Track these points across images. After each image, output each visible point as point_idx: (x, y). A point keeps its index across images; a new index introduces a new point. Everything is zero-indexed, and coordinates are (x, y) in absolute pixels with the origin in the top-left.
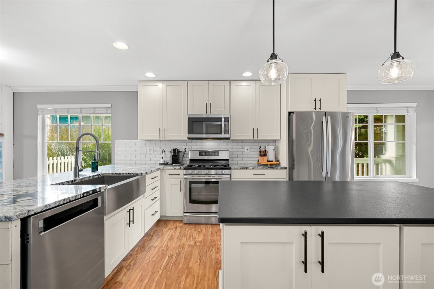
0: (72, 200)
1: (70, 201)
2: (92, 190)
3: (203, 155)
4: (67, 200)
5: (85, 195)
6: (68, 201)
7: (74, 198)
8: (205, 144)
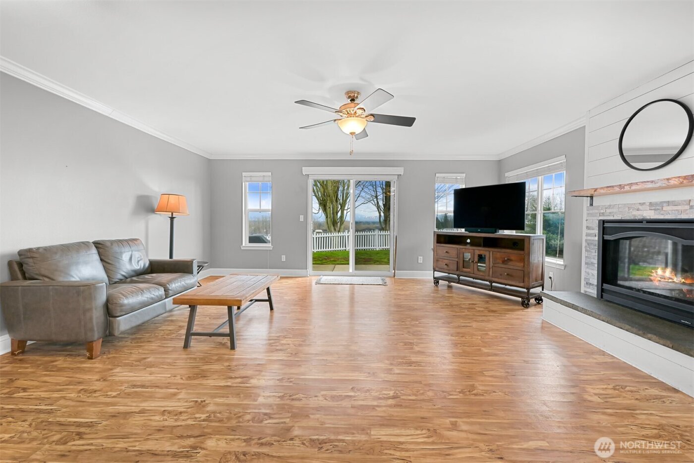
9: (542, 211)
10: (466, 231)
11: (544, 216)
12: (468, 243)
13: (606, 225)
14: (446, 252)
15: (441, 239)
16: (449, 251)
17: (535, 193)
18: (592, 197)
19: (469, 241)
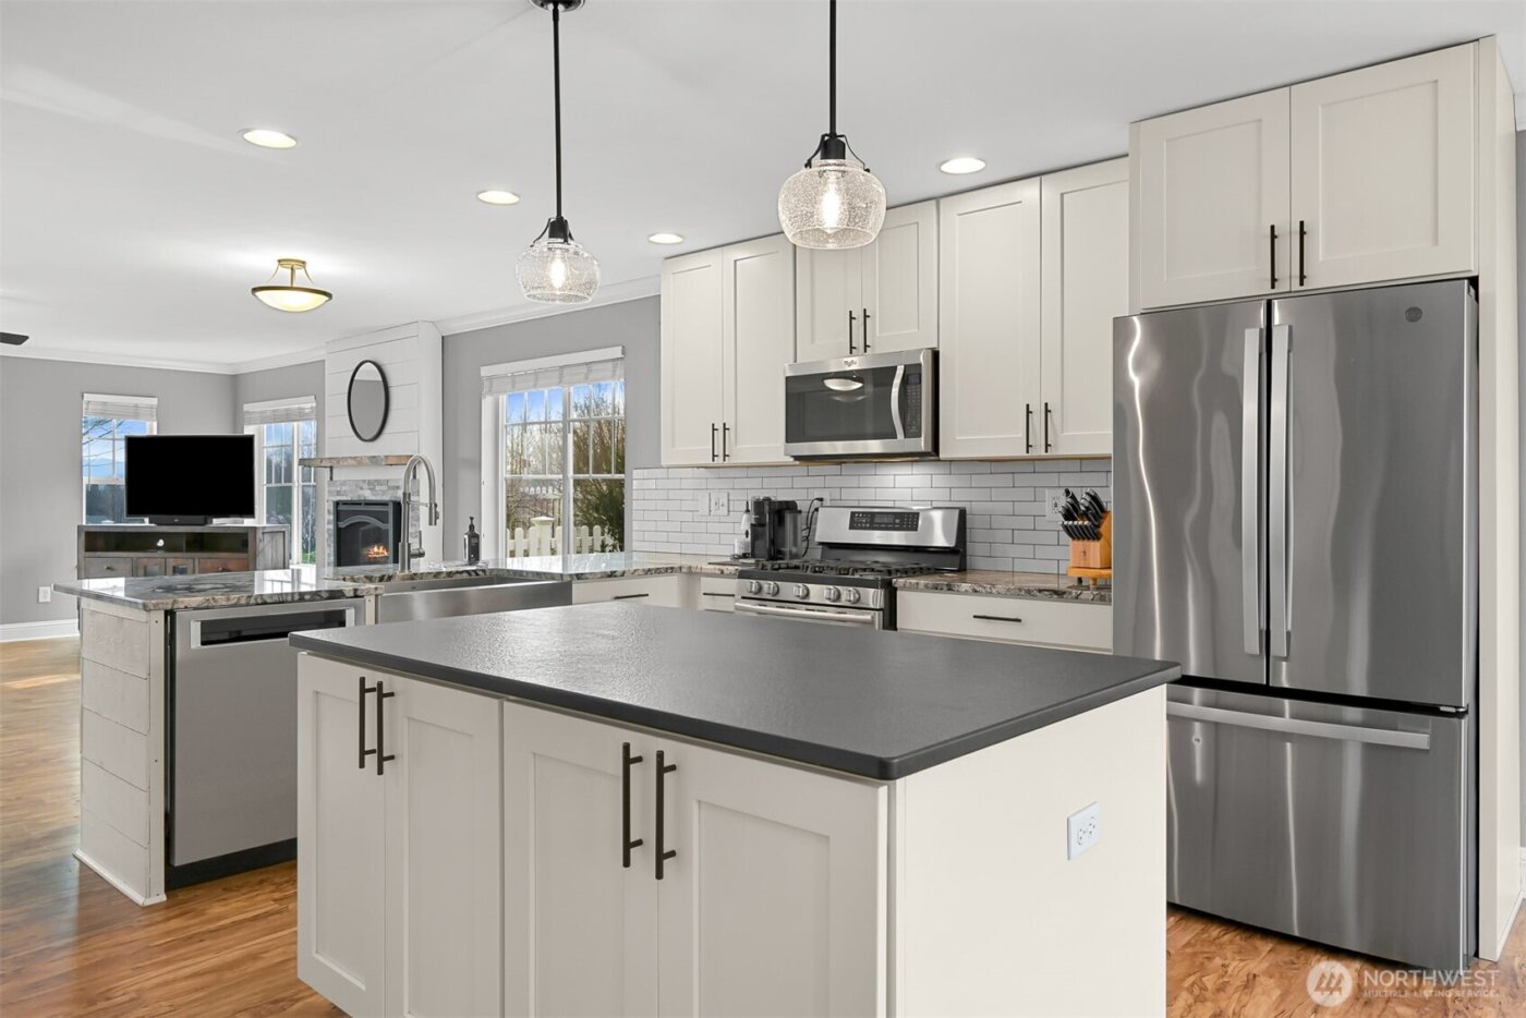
0: (269, 600)
1: (265, 603)
2: (327, 591)
3: (862, 528)
4: (256, 599)
5: (307, 597)
6: (259, 601)
7: (276, 599)
8: (889, 481)
9: (302, 484)
10: (150, 522)
11: (303, 493)
12: (160, 548)
13: (341, 507)
14: (108, 568)
15: (94, 542)
16: (115, 566)
17: (289, 449)
18: (331, 468)
19: (161, 543)
